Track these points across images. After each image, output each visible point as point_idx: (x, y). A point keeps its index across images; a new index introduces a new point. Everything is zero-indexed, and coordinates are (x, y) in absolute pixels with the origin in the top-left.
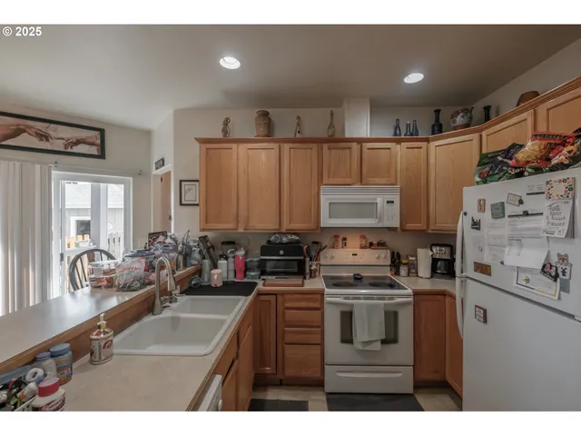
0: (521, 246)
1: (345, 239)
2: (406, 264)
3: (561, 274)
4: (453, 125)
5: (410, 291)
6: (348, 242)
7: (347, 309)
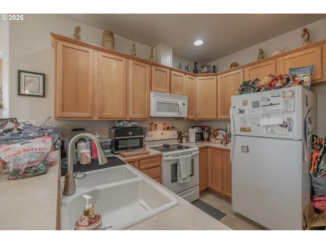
0: (269, 117)
1: (156, 125)
2: (185, 137)
3: (289, 125)
4: (202, 71)
5: (197, 148)
6: (158, 126)
7: (174, 162)
